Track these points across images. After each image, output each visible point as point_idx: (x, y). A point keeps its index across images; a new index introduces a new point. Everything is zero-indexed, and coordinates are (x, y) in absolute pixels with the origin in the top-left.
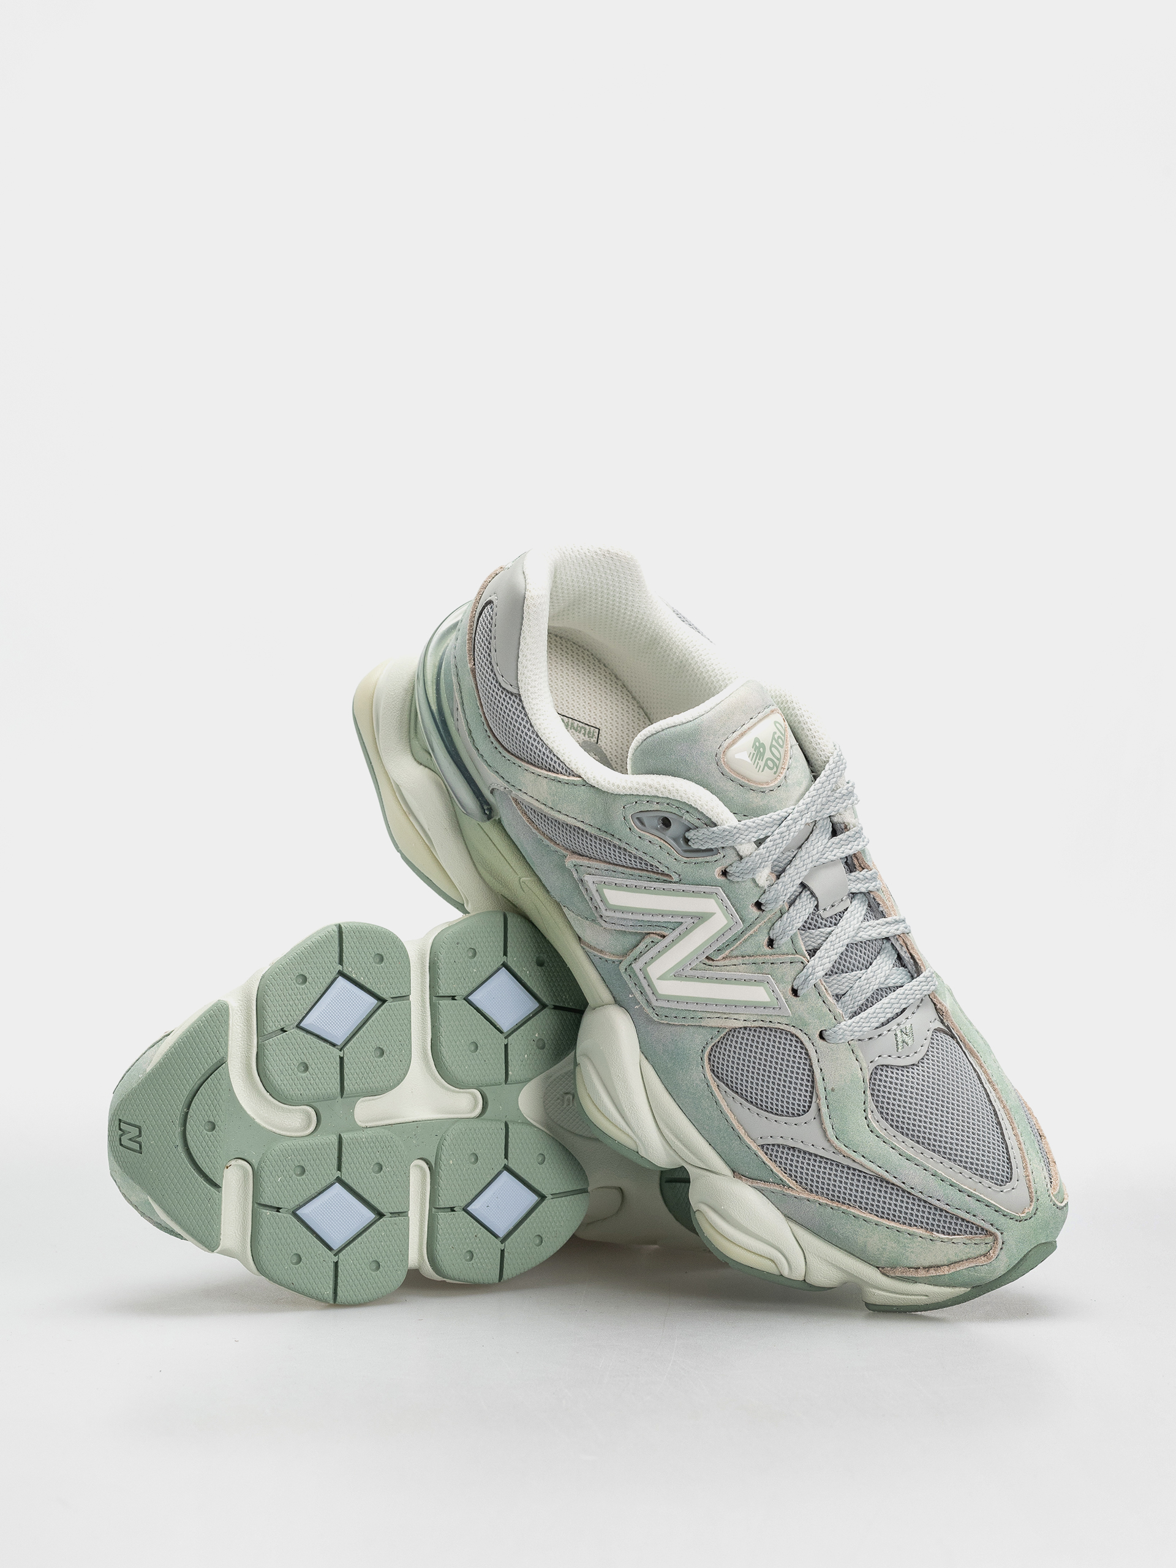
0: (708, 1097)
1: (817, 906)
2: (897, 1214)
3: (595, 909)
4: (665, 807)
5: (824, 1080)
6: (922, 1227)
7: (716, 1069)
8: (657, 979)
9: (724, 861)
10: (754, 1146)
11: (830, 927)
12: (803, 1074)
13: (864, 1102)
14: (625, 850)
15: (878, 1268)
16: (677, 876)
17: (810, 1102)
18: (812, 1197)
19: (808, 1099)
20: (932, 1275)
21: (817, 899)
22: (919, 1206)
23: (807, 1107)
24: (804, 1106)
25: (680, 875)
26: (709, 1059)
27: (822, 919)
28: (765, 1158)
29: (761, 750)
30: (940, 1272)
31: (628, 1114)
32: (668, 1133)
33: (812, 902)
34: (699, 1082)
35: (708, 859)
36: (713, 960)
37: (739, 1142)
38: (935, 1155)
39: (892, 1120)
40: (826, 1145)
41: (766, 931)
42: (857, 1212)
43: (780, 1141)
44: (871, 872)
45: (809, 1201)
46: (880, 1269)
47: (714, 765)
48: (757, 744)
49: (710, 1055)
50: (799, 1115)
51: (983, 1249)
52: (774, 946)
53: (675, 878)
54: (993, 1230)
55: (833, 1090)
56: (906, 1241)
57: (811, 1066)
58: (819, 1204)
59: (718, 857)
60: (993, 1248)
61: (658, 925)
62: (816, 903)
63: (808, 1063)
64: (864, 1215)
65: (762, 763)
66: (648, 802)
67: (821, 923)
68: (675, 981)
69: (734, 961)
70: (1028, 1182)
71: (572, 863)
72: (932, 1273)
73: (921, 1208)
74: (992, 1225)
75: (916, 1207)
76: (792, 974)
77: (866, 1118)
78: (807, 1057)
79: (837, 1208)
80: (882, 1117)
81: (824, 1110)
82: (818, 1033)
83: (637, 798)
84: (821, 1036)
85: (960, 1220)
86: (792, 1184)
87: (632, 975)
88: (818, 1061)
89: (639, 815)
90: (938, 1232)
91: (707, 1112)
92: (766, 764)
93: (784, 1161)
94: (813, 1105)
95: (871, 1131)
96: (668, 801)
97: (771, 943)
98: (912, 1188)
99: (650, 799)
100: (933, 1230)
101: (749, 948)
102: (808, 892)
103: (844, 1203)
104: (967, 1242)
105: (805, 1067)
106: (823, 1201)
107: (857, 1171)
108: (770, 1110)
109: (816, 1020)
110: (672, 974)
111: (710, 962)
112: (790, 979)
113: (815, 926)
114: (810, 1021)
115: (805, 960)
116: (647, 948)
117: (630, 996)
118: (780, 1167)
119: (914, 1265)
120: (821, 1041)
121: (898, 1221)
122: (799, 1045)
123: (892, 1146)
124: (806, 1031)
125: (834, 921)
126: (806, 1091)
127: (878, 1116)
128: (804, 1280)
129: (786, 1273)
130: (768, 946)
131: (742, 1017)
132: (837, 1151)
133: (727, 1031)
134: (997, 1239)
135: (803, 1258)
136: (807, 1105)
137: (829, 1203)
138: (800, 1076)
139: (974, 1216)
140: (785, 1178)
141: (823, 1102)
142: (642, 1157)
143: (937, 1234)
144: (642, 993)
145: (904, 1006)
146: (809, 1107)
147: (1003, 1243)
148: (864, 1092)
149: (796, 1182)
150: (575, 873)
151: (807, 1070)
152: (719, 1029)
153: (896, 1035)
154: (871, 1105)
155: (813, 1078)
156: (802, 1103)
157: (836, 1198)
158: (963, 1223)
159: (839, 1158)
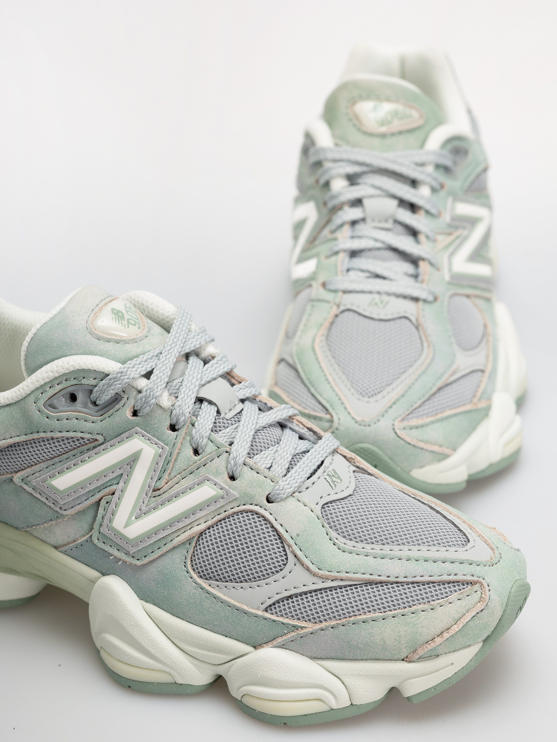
0: (207, 597)
1: (218, 412)
2: (396, 602)
3: (53, 505)
4: (64, 385)
5: (287, 532)
6: (420, 604)
7: (202, 574)
8: (124, 528)
9: (129, 402)
10: (260, 613)
11: (235, 424)
12: (270, 536)
13: (327, 533)
14: (52, 439)
15: (403, 660)
16: (101, 436)
17: (286, 555)
18: (324, 625)
19: (283, 553)
20: (447, 638)
21: (215, 405)
22: (409, 588)
23: (285, 560)
24: (283, 560)
25: (102, 435)
26: (194, 570)
27: (227, 420)
28: (274, 617)
29: (120, 314)
30: (452, 632)
31: (153, 651)
32: (190, 649)
33: (213, 409)
34: (194, 591)
35: (117, 407)
36: (159, 490)
37: (246, 617)
38: (402, 547)
39: (356, 538)
40: (315, 580)
41: (188, 444)
42: (363, 617)
43: (278, 597)
44: (248, 383)
45: (322, 630)
46: (405, 659)
47: (89, 336)
48: (115, 311)
49: (192, 566)
50: (281, 570)
51: (476, 597)
52: (200, 452)
53: (100, 439)
54: (475, 579)
55: (298, 535)
56: (413, 620)
57: (272, 527)
58: (332, 628)
59: (123, 401)
60: (483, 593)
61: (105, 486)
62: (216, 409)
63: (269, 526)
64: (370, 616)
65: (125, 322)
66: (50, 388)
67: (228, 423)
68: (139, 522)
69: (175, 480)
70: (482, 539)
71: (19, 478)
72: (446, 635)
73: (412, 589)
74: (473, 576)
75: (407, 590)
76: (223, 464)
77: (334, 545)
78: (266, 522)
79: (347, 622)
80: (347, 539)
81: (299, 553)
82: (265, 499)
83: (41, 389)
84: (269, 501)
85: (446, 584)
86: (303, 624)
87: (105, 539)
88: (276, 520)
89: (49, 402)
90: (434, 601)
91: (211, 610)
92: (129, 323)
93: (288, 610)
94: (290, 556)
95: (344, 552)
96: (65, 378)
97: (196, 452)
98: (397, 577)
99: (51, 384)
100: (429, 602)
101: (181, 464)
102: (206, 404)
103: (350, 617)
104: (460, 596)
105: (269, 530)
106: (333, 623)
107: (348, 587)
108: (258, 579)
109: (259, 490)
110: (133, 518)
111: (158, 493)
112: (224, 469)
113: (224, 427)
114: (255, 492)
115: (228, 449)
116: (106, 510)
117: (111, 558)
118: (288, 618)
119: (429, 638)
120: (271, 504)
121: (399, 608)
122: (255, 516)
123: (365, 554)
124: (255, 502)
125: (236, 419)
126: (279, 548)
127: (343, 540)
128: (352, 704)
129: (335, 705)
130: (196, 455)
131: (202, 521)
132: (325, 579)
133: (196, 538)
134: (482, 584)
135: (341, 684)
136: (284, 558)
137: (339, 622)
138: (268, 539)
139: (456, 575)
140: (296, 623)
141: (295, 548)
142: (181, 685)
143: (435, 602)
144: (118, 550)
145: (322, 459)
146: (287, 559)
147: (488, 586)
148: (323, 526)
149: (306, 621)
150: (25, 487)
151: (271, 532)
152: (189, 541)
153: (325, 479)
154: (334, 534)
155: (278, 535)
156: (280, 559)
157: (343, 616)
158: (449, 585)
159: (329, 584)
